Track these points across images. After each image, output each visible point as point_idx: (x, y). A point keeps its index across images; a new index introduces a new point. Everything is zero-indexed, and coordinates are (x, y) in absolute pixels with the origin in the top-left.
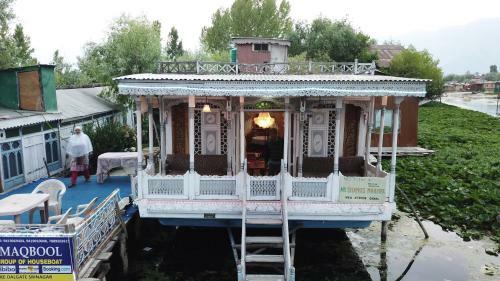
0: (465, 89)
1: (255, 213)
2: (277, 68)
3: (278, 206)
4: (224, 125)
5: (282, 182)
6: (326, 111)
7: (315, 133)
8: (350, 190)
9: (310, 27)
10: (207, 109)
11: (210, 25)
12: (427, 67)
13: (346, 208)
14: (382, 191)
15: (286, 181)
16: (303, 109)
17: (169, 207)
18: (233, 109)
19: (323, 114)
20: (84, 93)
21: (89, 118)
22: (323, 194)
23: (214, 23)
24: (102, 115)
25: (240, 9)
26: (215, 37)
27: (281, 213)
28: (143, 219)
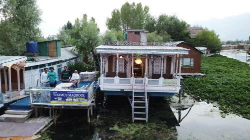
0: (235, 48)
1: (136, 89)
2: (144, 44)
3: (143, 88)
4: (126, 62)
5: (145, 80)
6: (160, 58)
7: (156, 66)
8: (166, 83)
9: (158, 18)
10: (121, 57)
11: (111, 17)
12: (213, 38)
13: (165, 88)
14: (176, 83)
15: (146, 80)
16: (152, 58)
17: (110, 87)
18: (129, 57)
19: (159, 59)
20: (66, 50)
21: (69, 60)
22: (158, 84)
23: (113, 16)
24: (73, 58)
25: (125, 10)
26: (113, 23)
27: (144, 89)
28: (102, 91)
